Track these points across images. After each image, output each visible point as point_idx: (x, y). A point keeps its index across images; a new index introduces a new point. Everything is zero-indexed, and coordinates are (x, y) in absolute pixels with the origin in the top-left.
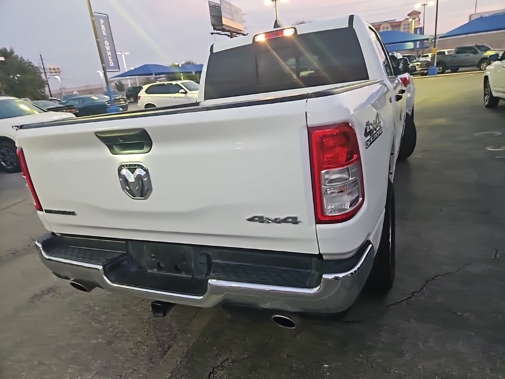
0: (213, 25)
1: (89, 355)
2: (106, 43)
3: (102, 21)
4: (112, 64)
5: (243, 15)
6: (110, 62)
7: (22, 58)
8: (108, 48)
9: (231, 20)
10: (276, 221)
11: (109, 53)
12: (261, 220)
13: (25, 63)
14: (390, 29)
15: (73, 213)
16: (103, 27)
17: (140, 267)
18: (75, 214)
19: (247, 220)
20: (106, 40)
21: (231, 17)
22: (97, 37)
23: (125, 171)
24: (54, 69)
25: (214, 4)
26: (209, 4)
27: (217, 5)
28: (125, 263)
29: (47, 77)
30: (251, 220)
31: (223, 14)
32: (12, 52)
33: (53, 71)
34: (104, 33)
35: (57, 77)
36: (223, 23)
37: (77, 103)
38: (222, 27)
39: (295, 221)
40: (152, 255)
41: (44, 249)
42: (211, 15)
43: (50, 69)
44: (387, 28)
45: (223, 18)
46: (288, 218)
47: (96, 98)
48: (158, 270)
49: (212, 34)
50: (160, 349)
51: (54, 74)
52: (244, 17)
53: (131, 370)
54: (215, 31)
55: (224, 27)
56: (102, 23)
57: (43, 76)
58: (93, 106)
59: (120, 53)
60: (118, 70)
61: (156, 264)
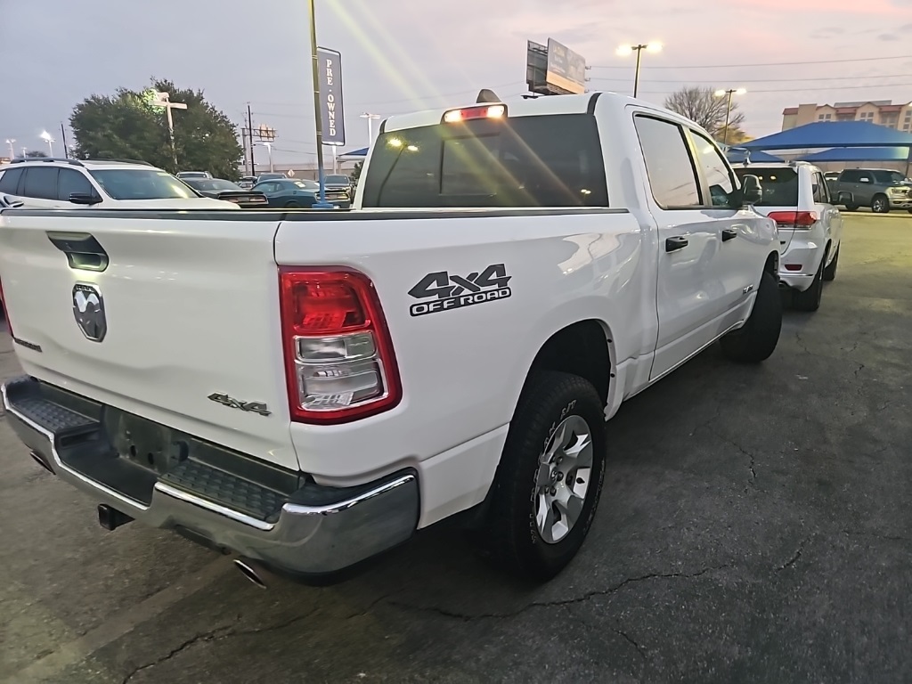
0: (528, 82)
1: (49, 572)
2: (331, 98)
3: (329, 63)
4: (333, 132)
5: (587, 68)
6: (331, 130)
7: (213, 108)
8: (331, 107)
9: (564, 76)
10: (243, 406)
11: (332, 115)
12: (226, 401)
13: (216, 117)
14: (833, 119)
15: (37, 348)
16: (329, 72)
17: (112, 448)
18: (41, 351)
19: (209, 397)
20: (330, 93)
21: (564, 71)
22: (316, 87)
23: (80, 294)
24: (267, 131)
25: (536, 47)
26: (529, 45)
27: (543, 49)
28: (94, 437)
29: (253, 143)
30: (215, 397)
31: (550, 65)
32: (200, 98)
33: (264, 133)
34: (329, 81)
35: (266, 144)
36: (548, 80)
37: (270, 188)
38: (544, 87)
39: (263, 410)
40: (128, 432)
41: (8, 395)
42: (528, 65)
43: (261, 131)
44: (829, 116)
45: (548, 72)
46: (256, 404)
47: (302, 185)
48: (130, 458)
49: (525, 97)
50: (144, 589)
51: (266, 139)
52: (588, 74)
53: (86, 608)
54: (531, 94)
55: (548, 87)
56: (328, 66)
57: (240, 141)
58: (293, 198)
59: (366, 116)
60: (342, 144)
61: (129, 447)
